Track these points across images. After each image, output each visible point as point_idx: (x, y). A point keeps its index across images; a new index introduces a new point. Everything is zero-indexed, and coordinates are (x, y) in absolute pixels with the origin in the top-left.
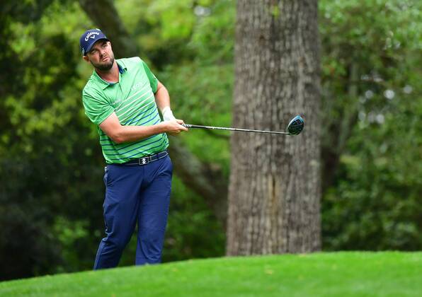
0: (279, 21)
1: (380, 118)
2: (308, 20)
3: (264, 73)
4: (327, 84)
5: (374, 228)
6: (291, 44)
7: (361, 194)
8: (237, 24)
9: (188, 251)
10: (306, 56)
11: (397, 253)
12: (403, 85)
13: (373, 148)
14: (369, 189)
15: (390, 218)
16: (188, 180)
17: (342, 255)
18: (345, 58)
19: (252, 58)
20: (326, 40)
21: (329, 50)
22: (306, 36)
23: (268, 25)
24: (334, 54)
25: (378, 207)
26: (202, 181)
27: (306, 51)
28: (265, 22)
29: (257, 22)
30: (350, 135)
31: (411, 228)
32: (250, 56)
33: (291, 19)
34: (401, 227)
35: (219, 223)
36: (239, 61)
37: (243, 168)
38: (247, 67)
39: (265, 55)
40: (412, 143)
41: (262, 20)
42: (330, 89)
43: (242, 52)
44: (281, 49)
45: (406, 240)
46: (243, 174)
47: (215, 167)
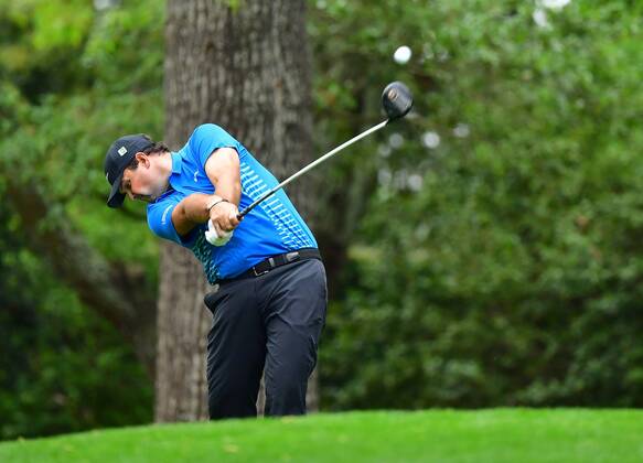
0: (240, 17)
1: (415, 182)
2: (289, 14)
3: (215, 107)
4: (324, 124)
5: (409, 371)
6: (261, 57)
7: (385, 312)
8: (167, 23)
9: (88, 416)
10: (288, 77)
11: (450, 413)
12: (453, 122)
13: (405, 233)
14: (398, 304)
15: (435, 353)
16: (88, 292)
17: (355, 418)
18: (355, 79)
19: (195, 82)
20: (320, 48)
21: (325, 66)
22: (286, 43)
23: (221, 25)
24: (335, 72)
25: (416, 334)
26: (111, 294)
27: (287, 69)
28: (216, 20)
29: (201, 20)
30: (364, 212)
31: (471, 369)
32: (190, 79)
33: (260, 13)
34: (455, 367)
35: (143, 368)
36: (173, 88)
37: (182, 270)
38: (187, 97)
39: (217, 76)
40: (470, 223)
41: (211, 15)
42: (328, 132)
43: (177, 72)
44: (245, 65)
45: (465, 389)
46: (183, 281)
47: (134, 270)
